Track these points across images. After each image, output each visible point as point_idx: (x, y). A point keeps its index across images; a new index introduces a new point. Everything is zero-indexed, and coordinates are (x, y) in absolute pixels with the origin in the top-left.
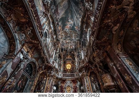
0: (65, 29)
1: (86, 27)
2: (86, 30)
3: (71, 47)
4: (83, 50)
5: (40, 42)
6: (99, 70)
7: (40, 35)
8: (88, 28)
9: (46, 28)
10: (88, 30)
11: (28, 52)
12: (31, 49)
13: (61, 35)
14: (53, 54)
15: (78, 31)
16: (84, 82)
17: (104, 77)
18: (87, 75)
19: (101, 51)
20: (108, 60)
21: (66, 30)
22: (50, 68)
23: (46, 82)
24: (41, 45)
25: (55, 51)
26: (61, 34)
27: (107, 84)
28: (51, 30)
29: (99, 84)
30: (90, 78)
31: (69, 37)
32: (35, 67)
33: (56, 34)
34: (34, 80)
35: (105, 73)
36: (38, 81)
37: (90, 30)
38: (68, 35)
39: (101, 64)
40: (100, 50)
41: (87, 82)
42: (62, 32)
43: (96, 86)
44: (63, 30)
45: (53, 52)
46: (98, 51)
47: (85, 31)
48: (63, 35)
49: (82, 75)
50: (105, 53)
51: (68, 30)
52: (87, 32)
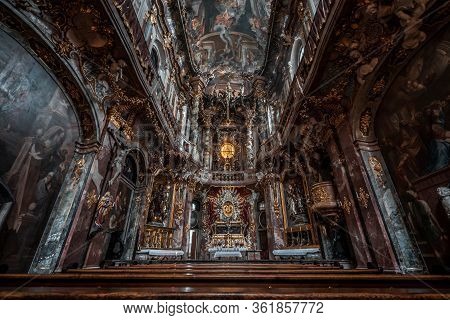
0: (215, 28)
1: (287, 28)
2: (288, 38)
3: (236, 94)
4: (272, 105)
5: (149, 99)
6: (310, 169)
7: (147, 78)
8: (293, 34)
9: (153, 37)
10: (293, 41)
11: (121, 129)
12: (126, 118)
13: (201, 49)
14: (182, 115)
15: (259, 34)
16: (268, 196)
17: (317, 189)
18: (277, 180)
19: (322, 124)
20: (334, 150)
21: (219, 30)
22: (178, 161)
23: (171, 195)
24: (152, 108)
25: (185, 108)
26: (202, 45)
27: (319, 205)
28: (167, 41)
29: (304, 201)
30: (284, 186)
31: (230, 54)
32: (142, 162)
33: (184, 48)
34: (144, 194)
35: (324, 180)
36: (153, 193)
37: (300, 43)
38: (227, 50)
39: (316, 156)
40: (319, 119)
41: (275, 195)
42: (205, 37)
43: (297, 206)
44: (207, 32)
45: (181, 110)
46: (313, 121)
47: (284, 40)
48: (209, 48)
49: (264, 179)
50: (330, 132)
51: (224, 32)
52: (289, 47)
